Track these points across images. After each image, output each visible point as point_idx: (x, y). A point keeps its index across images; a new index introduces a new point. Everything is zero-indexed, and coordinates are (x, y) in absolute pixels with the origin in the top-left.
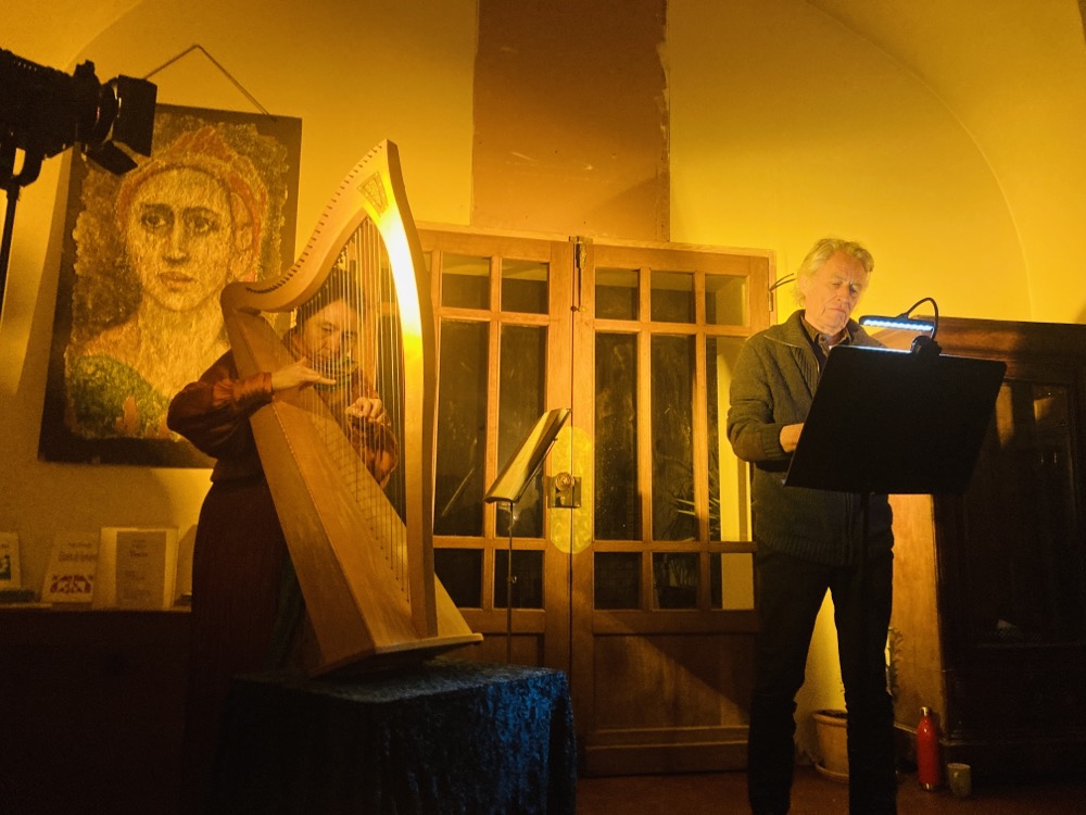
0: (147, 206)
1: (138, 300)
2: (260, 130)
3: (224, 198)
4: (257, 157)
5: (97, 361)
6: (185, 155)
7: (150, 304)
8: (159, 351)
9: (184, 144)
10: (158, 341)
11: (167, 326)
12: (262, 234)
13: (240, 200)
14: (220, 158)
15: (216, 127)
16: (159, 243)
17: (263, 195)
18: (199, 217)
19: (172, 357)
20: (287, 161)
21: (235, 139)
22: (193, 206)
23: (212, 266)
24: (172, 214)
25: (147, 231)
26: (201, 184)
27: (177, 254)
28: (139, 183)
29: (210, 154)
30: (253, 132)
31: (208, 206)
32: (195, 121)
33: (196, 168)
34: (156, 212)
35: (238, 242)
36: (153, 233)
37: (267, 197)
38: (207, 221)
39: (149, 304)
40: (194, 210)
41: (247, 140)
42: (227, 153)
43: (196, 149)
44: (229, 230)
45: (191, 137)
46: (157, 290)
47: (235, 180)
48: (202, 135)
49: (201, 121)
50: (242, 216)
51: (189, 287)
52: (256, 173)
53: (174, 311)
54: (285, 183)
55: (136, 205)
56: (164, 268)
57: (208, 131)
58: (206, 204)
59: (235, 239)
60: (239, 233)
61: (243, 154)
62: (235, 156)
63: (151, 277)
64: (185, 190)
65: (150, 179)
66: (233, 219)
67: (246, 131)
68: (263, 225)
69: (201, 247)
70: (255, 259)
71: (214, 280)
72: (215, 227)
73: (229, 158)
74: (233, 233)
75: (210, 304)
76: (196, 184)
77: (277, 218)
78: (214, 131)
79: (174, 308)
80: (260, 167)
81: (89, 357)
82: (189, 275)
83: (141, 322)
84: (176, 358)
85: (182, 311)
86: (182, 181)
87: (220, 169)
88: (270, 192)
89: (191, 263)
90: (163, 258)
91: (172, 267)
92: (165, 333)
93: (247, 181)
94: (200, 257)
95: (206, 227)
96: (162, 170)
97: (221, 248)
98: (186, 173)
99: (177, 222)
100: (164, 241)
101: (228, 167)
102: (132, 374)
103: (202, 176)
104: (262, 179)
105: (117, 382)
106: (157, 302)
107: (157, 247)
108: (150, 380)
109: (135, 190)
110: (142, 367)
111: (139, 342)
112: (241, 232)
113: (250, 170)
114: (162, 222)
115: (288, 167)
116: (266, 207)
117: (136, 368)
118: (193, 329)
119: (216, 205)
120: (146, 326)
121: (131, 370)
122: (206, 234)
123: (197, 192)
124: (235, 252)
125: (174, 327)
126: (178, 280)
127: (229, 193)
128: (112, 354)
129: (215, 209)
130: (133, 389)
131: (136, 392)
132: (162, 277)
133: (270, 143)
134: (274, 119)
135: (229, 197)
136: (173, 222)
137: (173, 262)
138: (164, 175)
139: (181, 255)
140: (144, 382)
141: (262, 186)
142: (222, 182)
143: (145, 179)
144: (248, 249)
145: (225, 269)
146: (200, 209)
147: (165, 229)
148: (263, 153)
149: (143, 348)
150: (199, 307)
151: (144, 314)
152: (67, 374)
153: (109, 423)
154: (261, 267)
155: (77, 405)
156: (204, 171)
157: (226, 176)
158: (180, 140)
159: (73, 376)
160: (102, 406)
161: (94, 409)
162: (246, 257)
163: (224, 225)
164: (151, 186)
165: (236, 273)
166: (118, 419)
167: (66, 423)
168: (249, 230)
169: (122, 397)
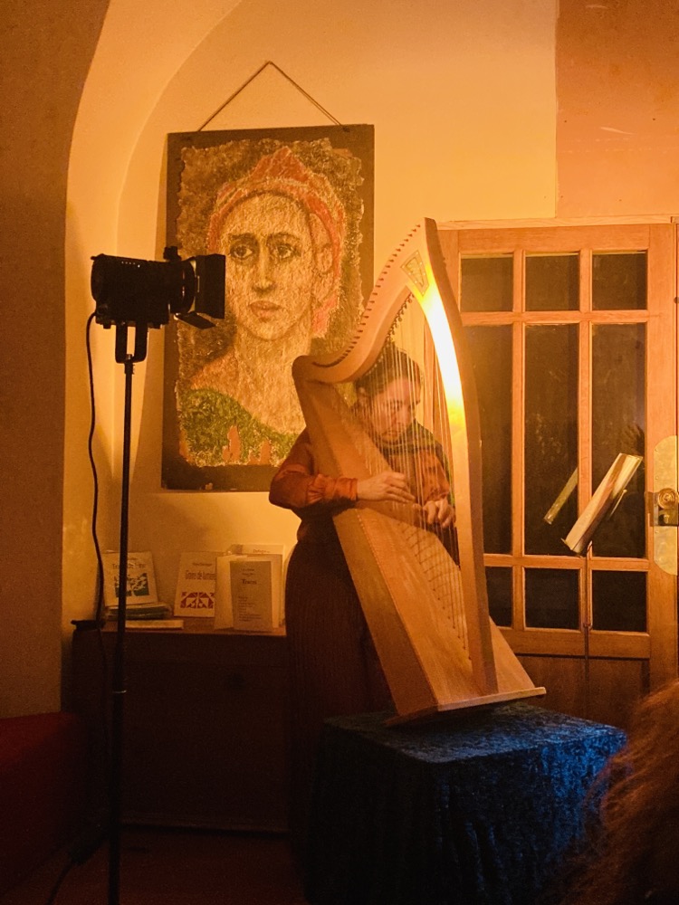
0: (235, 237)
1: (233, 332)
2: (335, 145)
3: (303, 220)
4: (332, 172)
5: (203, 394)
6: (265, 181)
8: (255, 381)
10: (253, 370)
11: (260, 356)
12: (342, 254)
13: (319, 220)
14: (297, 179)
15: (291, 147)
16: (248, 273)
17: (340, 213)
18: (282, 244)
19: (267, 386)
20: (361, 174)
21: (310, 158)
22: (275, 232)
23: (296, 292)
24: (257, 243)
25: (237, 263)
26: (282, 208)
27: (264, 283)
28: (225, 215)
29: (287, 177)
30: (326, 146)
31: (289, 231)
32: (272, 144)
33: (277, 192)
34: (243, 242)
35: (320, 265)
36: (242, 263)
37: (344, 214)
39: (243, 335)
40: (276, 236)
41: (321, 156)
42: (304, 173)
44: (310, 254)
45: (269, 161)
46: (249, 320)
47: (311, 200)
48: (279, 157)
49: (277, 142)
50: (321, 237)
51: (277, 316)
52: (332, 190)
53: (266, 341)
54: (360, 197)
55: (225, 237)
56: (253, 298)
58: (287, 229)
59: (317, 263)
60: (320, 256)
61: (319, 172)
62: (312, 174)
63: (243, 308)
64: (268, 217)
65: (235, 210)
66: (313, 242)
67: (320, 146)
68: (342, 245)
70: (336, 281)
71: (300, 306)
72: (296, 252)
73: (305, 178)
74: (314, 256)
76: (277, 208)
77: (355, 234)
78: (290, 151)
79: (265, 337)
80: (337, 183)
81: (196, 391)
82: (277, 303)
83: (237, 354)
84: (271, 387)
85: (273, 340)
86: (263, 209)
87: (298, 190)
88: (347, 209)
89: (277, 291)
90: (253, 288)
91: (261, 297)
93: (324, 199)
94: (285, 283)
95: (289, 253)
96: (246, 199)
97: (303, 273)
98: (268, 197)
99: (262, 250)
100: (252, 270)
101: (305, 187)
102: (234, 405)
103: (282, 200)
104: (338, 196)
105: (221, 412)
106: (250, 333)
107: (246, 277)
108: (250, 409)
110: (241, 397)
111: (237, 373)
112: (322, 255)
113: (326, 189)
114: (249, 252)
115: (363, 179)
116: (344, 225)
117: (236, 399)
118: (284, 356)
119: (296, 229)
120: (241, 356)
121: (232, 400)
122: (289, 259)
123: (278, 216)
124: (318, 276)
125: (265, 355)
126: (267, 309)
127: (308, 215)
128: (214, 387)
129: (296, 233)
130: (235, 418)
131: (238, 421)
132: (252, 307)
133: (344, 156)
134: (346, 129)
135: (308, 219)
136: (259, 251)
137: (261, 291)
138: (247, 204)
139: (268, 283)
140: (244, 411)
141: (339, 203)
142: (301, 204)
143: (231, 210)
144: (329, 271)
145: (309, 293)
146: (281, 234)
147: (251, 258)
148: (338, 168)
149: (241, 379)
150: (288, 334)
151: (239, 345)
152: (179, 407)
153: (217, 452)
154: (343, 288)
155: (190, 436)
156: (283, 194)
157: (304, 196)
158: (259, 165)
159: (184, 410)
160: (209, 435)
161: (203, 439)
162: (328, 280)
163: (306, 249)
164: (236, 216)
165: (320, 297)
166: (225, 448)
167: (181, 452)
168: (328, 252)
169: (227, 426)
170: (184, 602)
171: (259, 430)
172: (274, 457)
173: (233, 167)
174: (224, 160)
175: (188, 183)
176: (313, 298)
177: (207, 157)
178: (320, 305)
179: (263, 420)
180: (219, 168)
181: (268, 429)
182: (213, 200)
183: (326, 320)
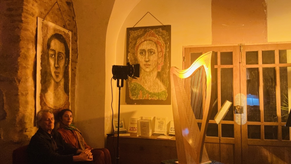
0: (141, 50)
2: (163, 30)
4: (162, 36)
5: (134, 84)
6: (147, 38)
7: (143, 71)
8: (145, 81)
9: (147, 35)
10: (145, 79)
11: (146, 75)
12: (164, 53)
13: (159, 46)
14: (154, 37)
15: (153, 30)
16: (144, 58)
17: (164, 44)
19: (148, 82)
20: (168, 36)
21: (157, 32)
23: (154, 61)
24: (146, 51)
25: (141, 55)
27: (147, 60)
28: (139, 45)
29: (152, 37)
30: (161, 30)
32: (149, 30)
33: (150, 40)
34: (143, 51)
35: (159, 56)
37: (164, 45)
38: (152, 52)
40: (150, 49)
41: (159, 32)
42: (156, 36)
43: (149, 36)
44: (157, 53)
45: (148, 33)
46: (144, 68)
47: (158, 42)
48: (150, 32)
49: (150, 29)
50: (160, 50)
52: (162, 40)
53: (148, 72)
54: (168, 41)
55: (139, 50)
56: (145, 63)
57: (152, 31)
58: (152, 48)
60: (159, 54)
61: (159, 35)
62: (157, 36)
63: (143, 65)
64: (148, 46)
65: (141, 44)
66: (158, 51)
67: (159, 30)
68: (164, 51)
69: (152, 58)
70: (163, 59)
71: (155, 64)
72: (154, 53)
73: (156, 37)
74: (158, 54)
75: (154, 70)
77: (167, 49)
81: (132, 83)
82: (150, 64)
84: (149, 82)
85: (149, 72)
86: (147, 44)
88: (165, 43)
90: (145, 61)
92: (146, 77)
93: (160, 41)
94: (152, 60)
95: (153, 53)
96: (143, 42)
97: (156, 57)
98: (148, 41)
101: (156, 39)
102: (141, 86)
103: (151, 42)
105: (138, 88)
106: (144, 70)
108: (144, 87)
109: (138, 47)
110: (142, 84)
111: (141, 79)
114: (144, 53)
116: (164, 47)
117: (141, 85)
118: (151, 75)
119: (154, 48)
120: (142, 76)
121: (140, 85)
122: (153, 55)
123: (150, 45)
124: (159, 58)
125: (147, 75)
126: (148, 65)
129: (154, 49)
130: (141, 89)
131: (142, 89)
132: (145, 65)
133: (165, 32)
134: (165, 26)
135: (157, 46)
136: (146, 53)
137: (146, 61)
138: (144, 43)
139: (148, 60)
140: (143, 87)
141: (163, 42)
142: (155, 43)
143: (140, 44)
144: (161, 57)
146: (151, 49)
148: (163, 34)
149: (142, 80)
150: (152, 71)
151: (142, 73)
152: (129, 87)
153: (137, 96)
154: (164, 61)
155: (131, 93)
156: (151, 41)
157: (156, 41)
158: (146, 34)
159: (130, 87)
160: (135, 93)
161: (134, 93)
162: (161, 59)
163: (156, 52)
164: (141, 45)
165: (159, 62)
166: (139, 95)
167: (130, 96)
168: (161, 53)
169: (139, 91)
170: (130, 129)
171: (146, 91)
172: (149, 98)
173: (141, 35)
174: (138, 33)
175: (131, 39)
176: (158, 63)
177: (135, 33)
178: (159, 64)
179: (147, 89)
180: (137, 35)
181: (148, 91)
182: (136, 42)
183: (161, 68)
